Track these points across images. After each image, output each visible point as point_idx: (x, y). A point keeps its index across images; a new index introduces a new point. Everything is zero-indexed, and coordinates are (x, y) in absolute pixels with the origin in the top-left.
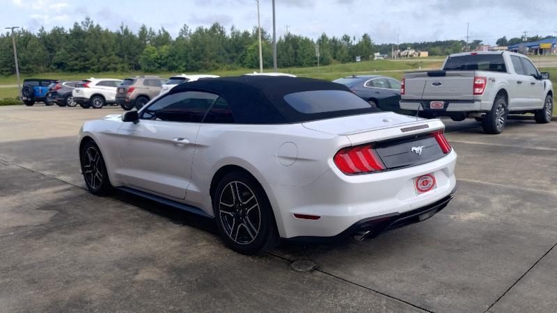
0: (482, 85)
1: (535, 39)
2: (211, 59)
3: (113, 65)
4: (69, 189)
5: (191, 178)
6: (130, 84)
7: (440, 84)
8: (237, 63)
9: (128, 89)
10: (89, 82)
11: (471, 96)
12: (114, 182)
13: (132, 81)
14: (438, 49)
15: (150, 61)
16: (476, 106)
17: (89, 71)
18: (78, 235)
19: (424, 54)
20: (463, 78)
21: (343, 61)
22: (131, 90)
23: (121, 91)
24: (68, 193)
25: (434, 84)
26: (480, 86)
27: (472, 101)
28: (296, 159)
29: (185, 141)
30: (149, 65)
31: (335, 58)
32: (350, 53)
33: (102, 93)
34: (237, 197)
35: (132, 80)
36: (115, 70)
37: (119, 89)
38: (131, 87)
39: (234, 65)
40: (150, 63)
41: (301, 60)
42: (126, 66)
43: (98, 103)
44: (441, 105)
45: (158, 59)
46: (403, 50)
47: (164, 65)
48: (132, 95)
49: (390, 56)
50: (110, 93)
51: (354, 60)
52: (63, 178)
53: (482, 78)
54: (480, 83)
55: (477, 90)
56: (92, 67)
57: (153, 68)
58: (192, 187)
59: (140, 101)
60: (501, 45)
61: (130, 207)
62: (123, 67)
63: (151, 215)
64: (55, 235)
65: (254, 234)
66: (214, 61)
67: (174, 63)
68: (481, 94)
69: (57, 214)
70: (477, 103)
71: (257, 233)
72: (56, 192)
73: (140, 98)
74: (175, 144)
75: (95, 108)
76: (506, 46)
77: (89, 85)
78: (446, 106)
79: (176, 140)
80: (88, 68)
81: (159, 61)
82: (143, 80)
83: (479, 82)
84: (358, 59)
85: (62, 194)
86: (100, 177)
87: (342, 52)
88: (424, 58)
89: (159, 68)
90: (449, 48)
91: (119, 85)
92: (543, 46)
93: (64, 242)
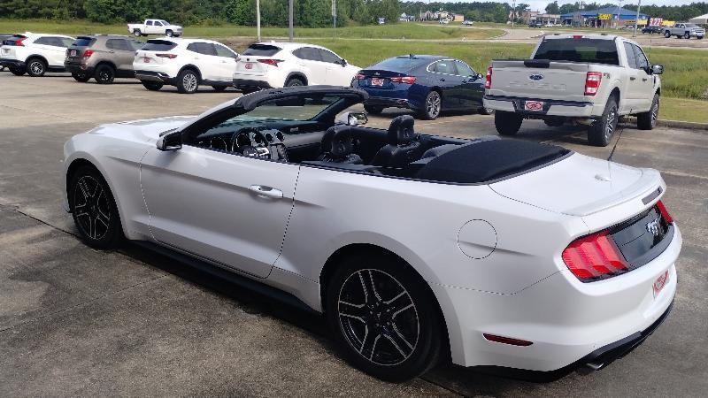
0: (596, 82)
1: (592, 7)
2: (186, 9)
3: (47, 10)
4: (49, 236)
5: (282, 251)
6: (87, 44)
7: (540, 78)
8: (223, 18)
9: (84, 51)
10: (24, 37)
11: (580, 97)
12: (131, 233)
13: (88, 41)
14: (476, 13)
15: (101, 7)
16: (587, 111)
17: (12, 16)
18: (101, 338)
19: (460, 18)
20: (573, 72)
21: (363, 23)
22: (89, 54)
23: (74, 54)
24: (51, 244)
25: (531, 77)
26: (594, 84)
27: (583, 104)
28: (494, 249)
29: (274, 193)
30: (98, 12)
31: (351, 17)
32: (371, 13)
33: (43, 55)
34: (371, 292)
35: (89, 39)
36: (50, 16)
37: (70, 51)
38: (88, 49)
39: (218, 20)
40: (99, 10)
41: (309, 18)
42: (66, 12)
43: (36, 68)
44: (539, 107)
45: (111, 4)
46: (434, 11)
47: (120, 13)
48: (91, 61)
49: (417, 18)
50: (57, 56)
51: (376, 22)
52: (31, 210)
53: (596, 73)
54: (594, 80)
55: (589, 89)
56: (16, 11)
57: (103, 16)
58: (283, 264)
59: (102, 70)
60: (553, 13)
61: (163, 277)
62: (61, 13)
63: (204, 294)
64: (61, 338)
65: (407, 350)
66: (190, 11)
67: (135, 12)
68: (593, 94)
69: (49, 290)
70: (588, 107)
71: (413, 349)
72: (31, 241)
73: (101, 66)
74: (253, 194)
75: (32, 75)
76: (558, 13)
77: (24, 42)
78: (546, 108)
79: (256, 188)
80: (12, 12)
81: (113, 7)
82: (105, 40)
83: (593, 78)
84: (381, 21)
85: (41, 244)
86: (105, 220)
87: (361, 10)
88: (460, 23)
89: (113, 17)
90: (490, 12)
91: (70, 46)
92: (604, 17)
93: (83, 356)
